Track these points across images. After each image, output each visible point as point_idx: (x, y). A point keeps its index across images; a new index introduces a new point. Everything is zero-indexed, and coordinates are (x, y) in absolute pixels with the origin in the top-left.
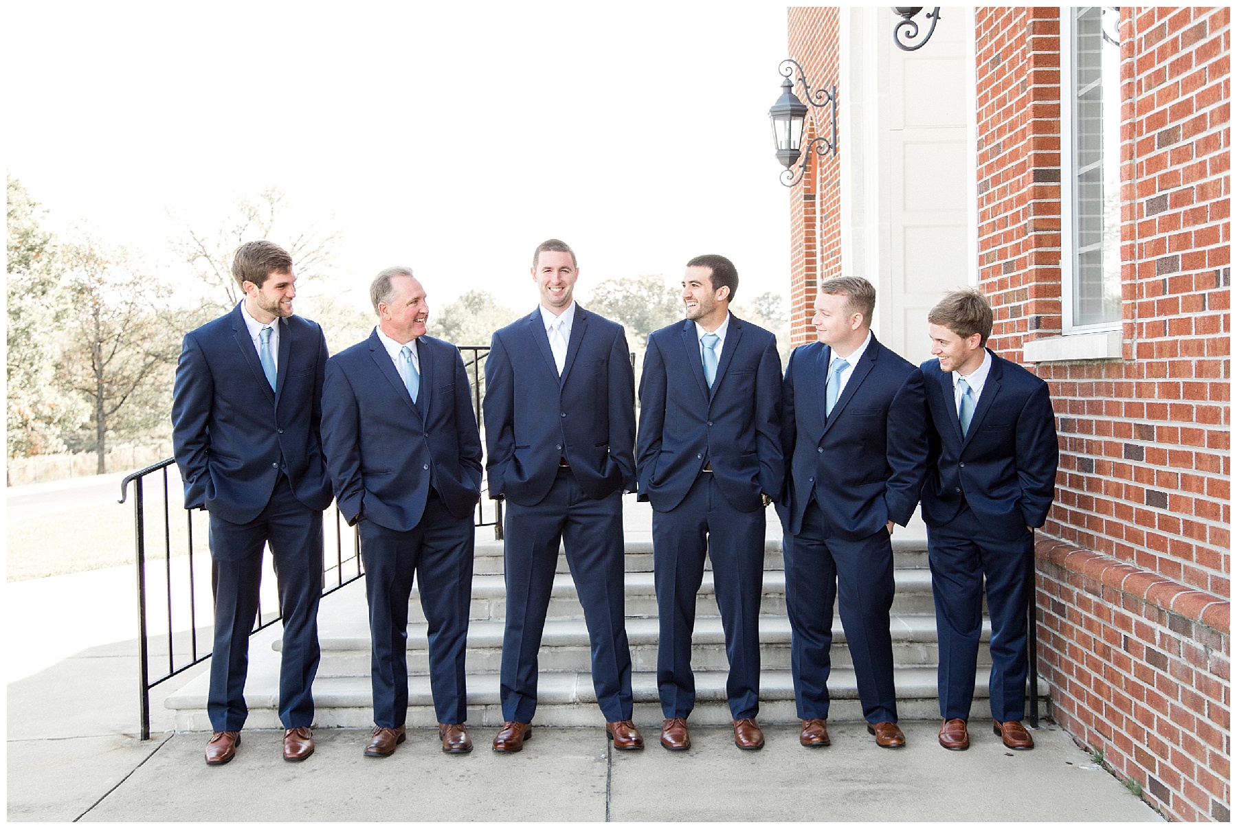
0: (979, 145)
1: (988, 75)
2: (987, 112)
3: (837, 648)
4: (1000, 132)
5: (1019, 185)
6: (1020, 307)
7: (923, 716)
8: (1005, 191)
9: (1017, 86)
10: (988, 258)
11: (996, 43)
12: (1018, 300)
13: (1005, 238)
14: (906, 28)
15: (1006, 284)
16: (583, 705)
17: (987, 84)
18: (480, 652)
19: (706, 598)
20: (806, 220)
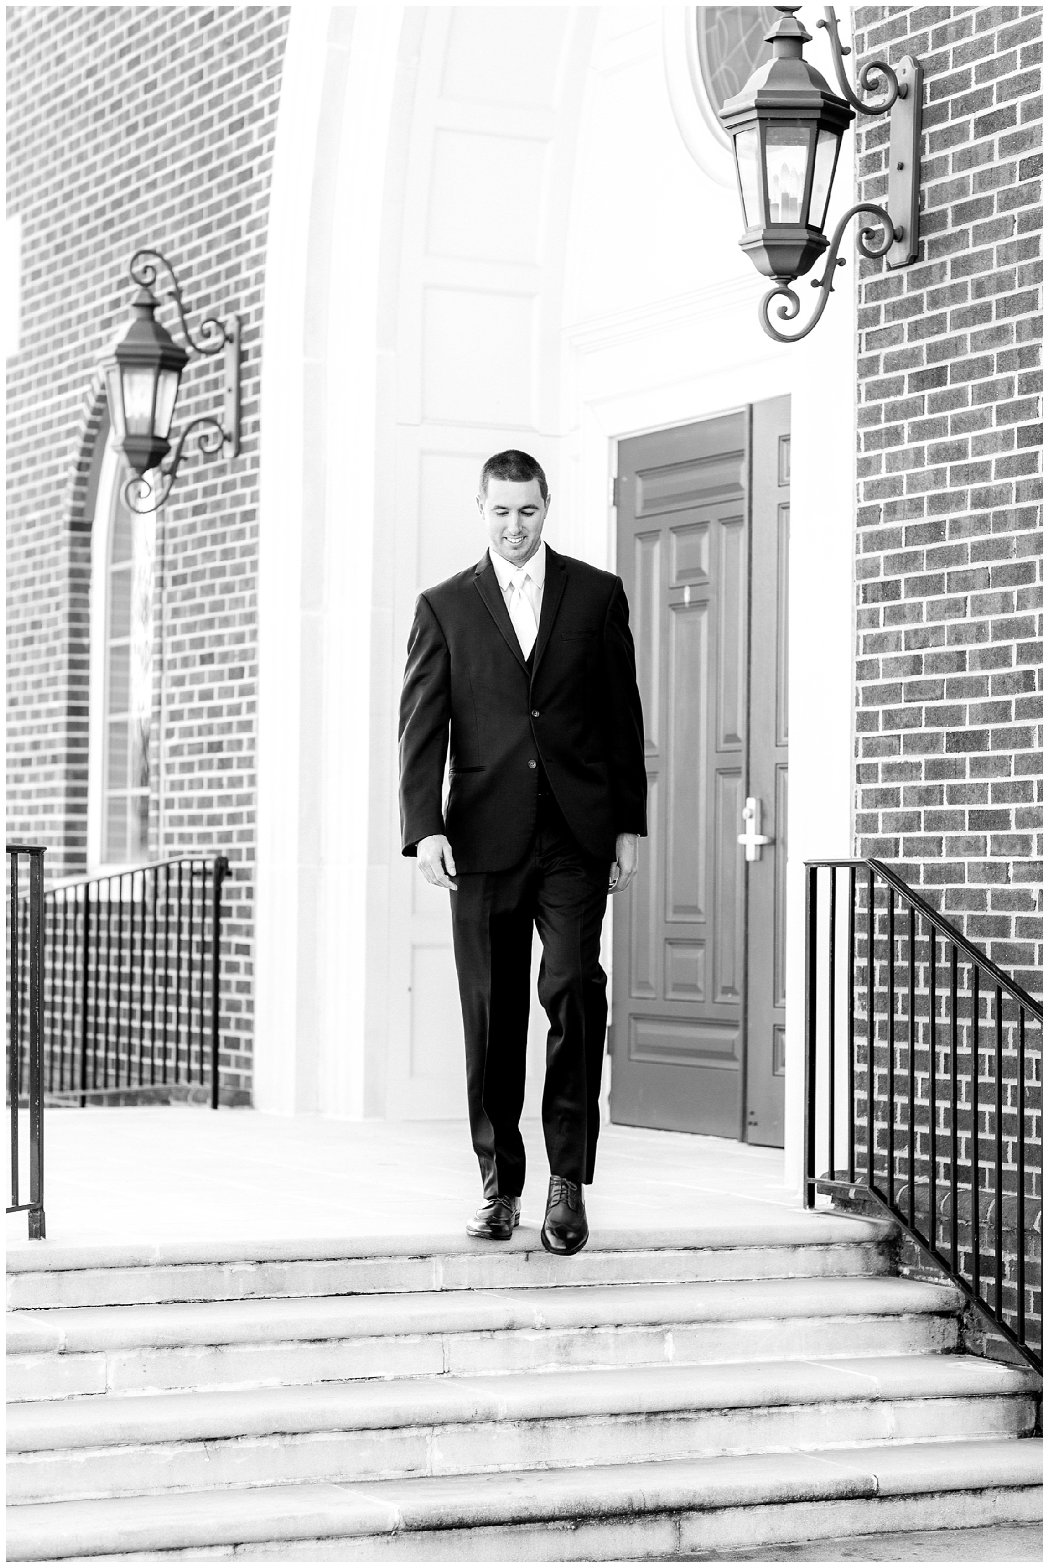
0: (865, 516)
1: (900, 398)
2: (893, 462)
3: (760, 1416)
4: (939, 503)
5: (1006, 603)
6: (1006, 813)
7: (941, 1524)
8: (956, 608)
9: (1004, 432)
10: (891, 719)
11: (929, 347)
12: (996, 800)
13: (956, 688)
14: (781, 300)
15: (955, 769)
16: (405, 1535)
17: (894, 412)
18: (155, 1450)
19: (492, 1338)
20: (73, 573)
